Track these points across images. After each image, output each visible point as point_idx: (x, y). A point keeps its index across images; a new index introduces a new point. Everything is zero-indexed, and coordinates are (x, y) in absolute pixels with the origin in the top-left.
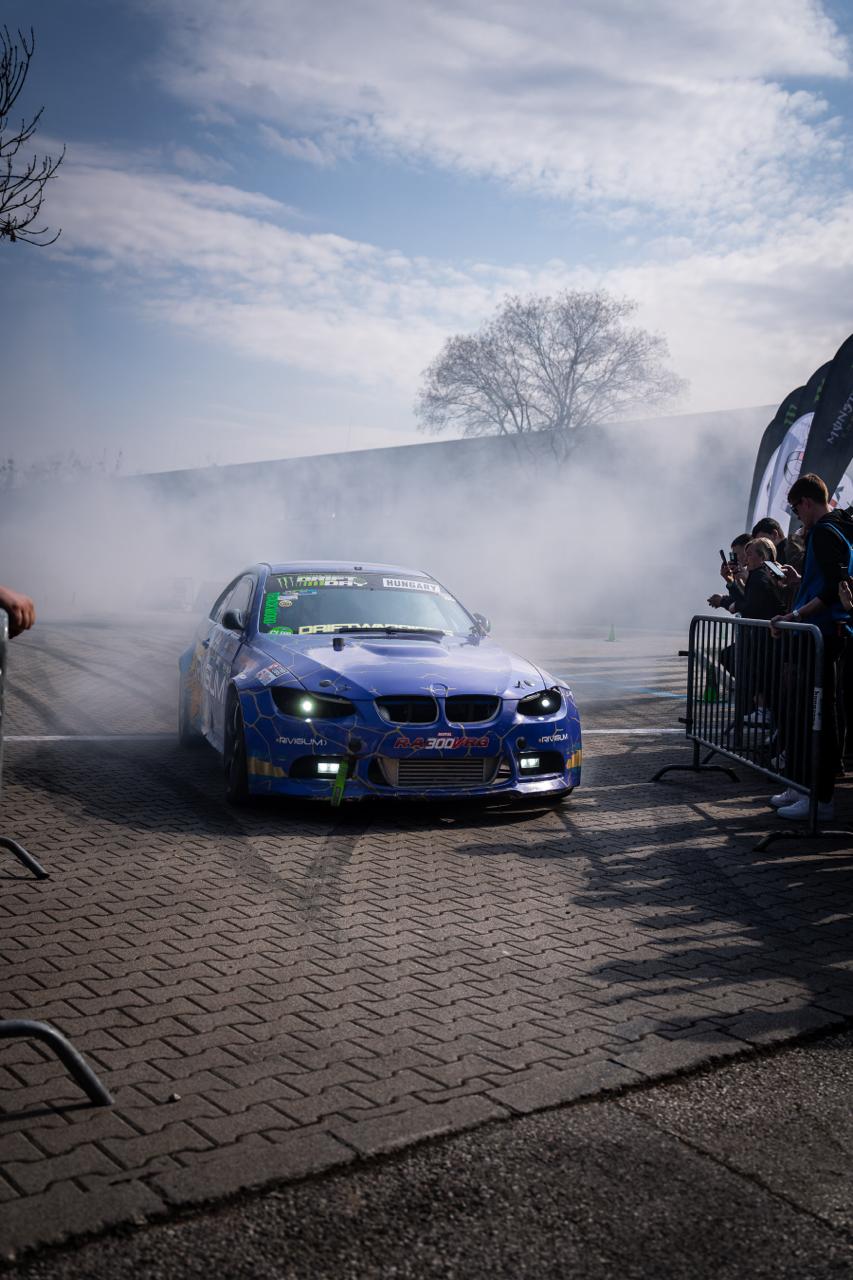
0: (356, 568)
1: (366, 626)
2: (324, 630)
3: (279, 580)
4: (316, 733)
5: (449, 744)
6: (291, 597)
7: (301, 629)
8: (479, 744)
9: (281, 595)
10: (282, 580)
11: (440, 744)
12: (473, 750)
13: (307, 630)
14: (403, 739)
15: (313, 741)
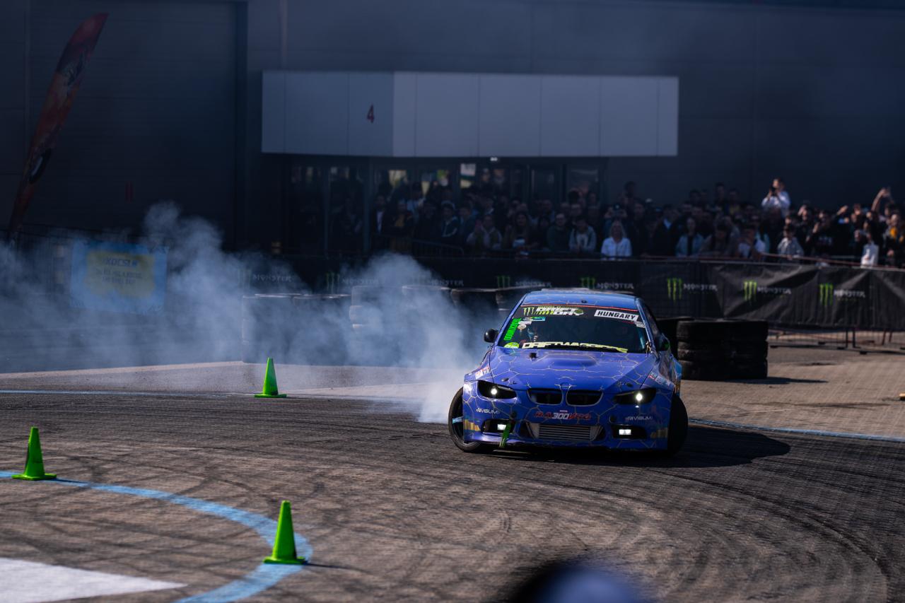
0: (582, 302)
1: (568, 344)
2: (539, 346)
3: (525, 309)
4: (494, 407)
5: (566, 416)
6: (527, 323)
7: (525, 344)
8: (584, 418)
9: (522, 320)
10: (527, 310)
11: (561, 416)
12: (580, 421)
13: (528, 345)
14: (540, 412)
15: (492, 411)
